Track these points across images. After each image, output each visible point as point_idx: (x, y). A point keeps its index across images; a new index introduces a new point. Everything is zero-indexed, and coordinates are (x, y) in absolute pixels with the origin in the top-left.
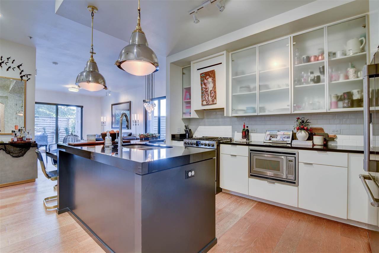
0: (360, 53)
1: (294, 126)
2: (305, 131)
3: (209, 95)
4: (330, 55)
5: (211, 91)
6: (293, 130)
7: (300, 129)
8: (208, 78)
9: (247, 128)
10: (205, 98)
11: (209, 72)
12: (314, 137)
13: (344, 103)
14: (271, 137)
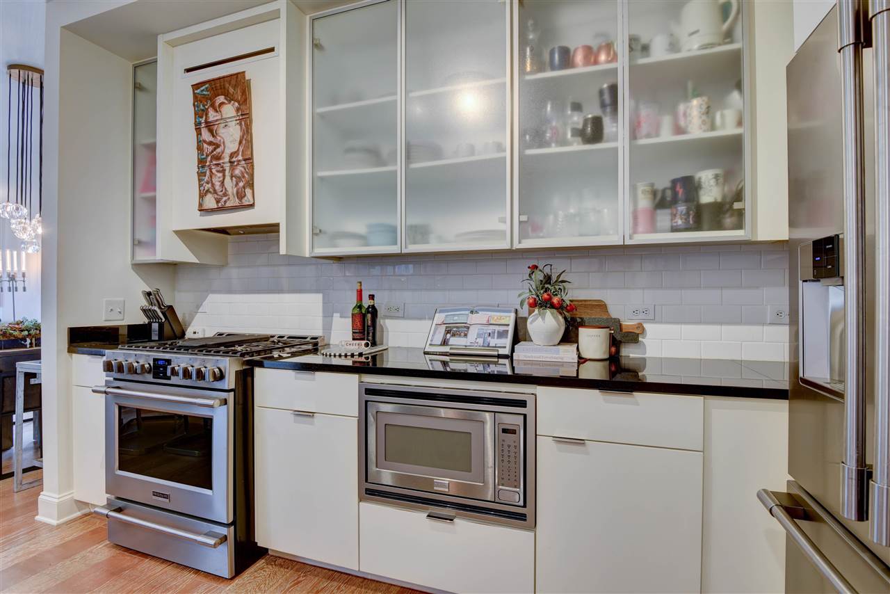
0: (720, 45)
1: (520, 295)
2: (555, 311)
3: (227, 173)
4: (633, 46)
5: (232, 155)
6: (518, 307)
7: (542, 303)
8: (222, 104)
9: (371, 303)
10: (210, 181)
11: (224, 77)
12: (582, 331)
13: (674, 216)
14: (448, 332)
